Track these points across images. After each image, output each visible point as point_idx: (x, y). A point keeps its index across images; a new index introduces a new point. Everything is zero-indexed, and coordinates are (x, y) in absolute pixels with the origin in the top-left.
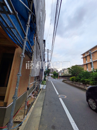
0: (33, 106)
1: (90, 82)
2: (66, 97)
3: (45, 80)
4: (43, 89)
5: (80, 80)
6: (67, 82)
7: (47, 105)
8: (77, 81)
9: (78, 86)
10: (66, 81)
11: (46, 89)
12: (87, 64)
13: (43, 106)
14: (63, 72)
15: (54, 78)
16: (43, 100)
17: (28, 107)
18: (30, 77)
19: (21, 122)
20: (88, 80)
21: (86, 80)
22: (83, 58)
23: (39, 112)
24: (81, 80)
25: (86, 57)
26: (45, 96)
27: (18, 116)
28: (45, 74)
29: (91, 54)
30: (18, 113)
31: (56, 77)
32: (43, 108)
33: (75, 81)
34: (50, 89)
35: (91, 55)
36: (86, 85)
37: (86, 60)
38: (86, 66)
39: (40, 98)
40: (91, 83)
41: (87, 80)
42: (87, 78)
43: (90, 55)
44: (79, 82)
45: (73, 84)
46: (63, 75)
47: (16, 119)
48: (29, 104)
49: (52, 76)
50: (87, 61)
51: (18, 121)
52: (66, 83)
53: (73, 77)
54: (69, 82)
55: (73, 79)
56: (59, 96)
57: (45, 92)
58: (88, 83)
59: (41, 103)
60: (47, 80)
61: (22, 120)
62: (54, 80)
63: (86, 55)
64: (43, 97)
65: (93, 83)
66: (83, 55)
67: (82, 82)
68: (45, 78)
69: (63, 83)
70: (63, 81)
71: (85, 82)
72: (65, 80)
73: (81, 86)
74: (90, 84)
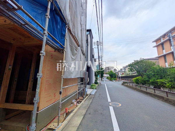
0: (72, 114)
1: (166, 84)
2: (120, 105)
3: (96, 83)
4: (91, 94)
5: (149, 81)
6: (129, 85)
7: (90, 114)
8: (144, 83)
9: (144, 90)
10: (126, 84)
11: (95, 95)
12: (165, 56)
13: (85, 115)
14: (123, 71)
15: (111, 80)
16: (87, 108)
17: (66, 114)
18: (62, 79)
19: (54, 129)
20: (163, 81)
21: (158, 80)
22: (157, 46)
23: (78, 121)
24: (151, 81)
25: (162, 44)
26: (91, 103)
27: (53, 123)
28: (96, 76)
29: (171, 38)
30: (54, 120)
31: (113, 79)
32: (83, 118)
33: (141, 83)
34: (100, 94)
35: (172, 40)
36: (160, 88)
37: (163, 49)
38: (163, 59)
39: (84, 105)
40: (168, 85)
41: (161, 80)
42: (161, 78)
43: (169, 40)
44: (148, 85)
45: (137, 87)
46: (124, 75)
47: (50, 125)
48: (69, 112)
49: (108, 78)
50: (164, 51)
51: (52, 128)
52: (127, 86)
53: (137, 78)
54: (131, 85)
55: (137, 80)
56: (110, 104)
57: (92, 98)
58: (163, 85)
59: (83, 111)
60: (100, 83)
61: (56, 128)
62: (111, 82)
63: (162, 41)
64: (88, 104)
65: (172, 86)
66: (156, 41)
67: (153, 85)
68: (96, 81)
69: (123, 87)
70: (122, 84)
71: (157, 84)
72: (126, 82)
73: (149, 91)
74: (167, 88)
